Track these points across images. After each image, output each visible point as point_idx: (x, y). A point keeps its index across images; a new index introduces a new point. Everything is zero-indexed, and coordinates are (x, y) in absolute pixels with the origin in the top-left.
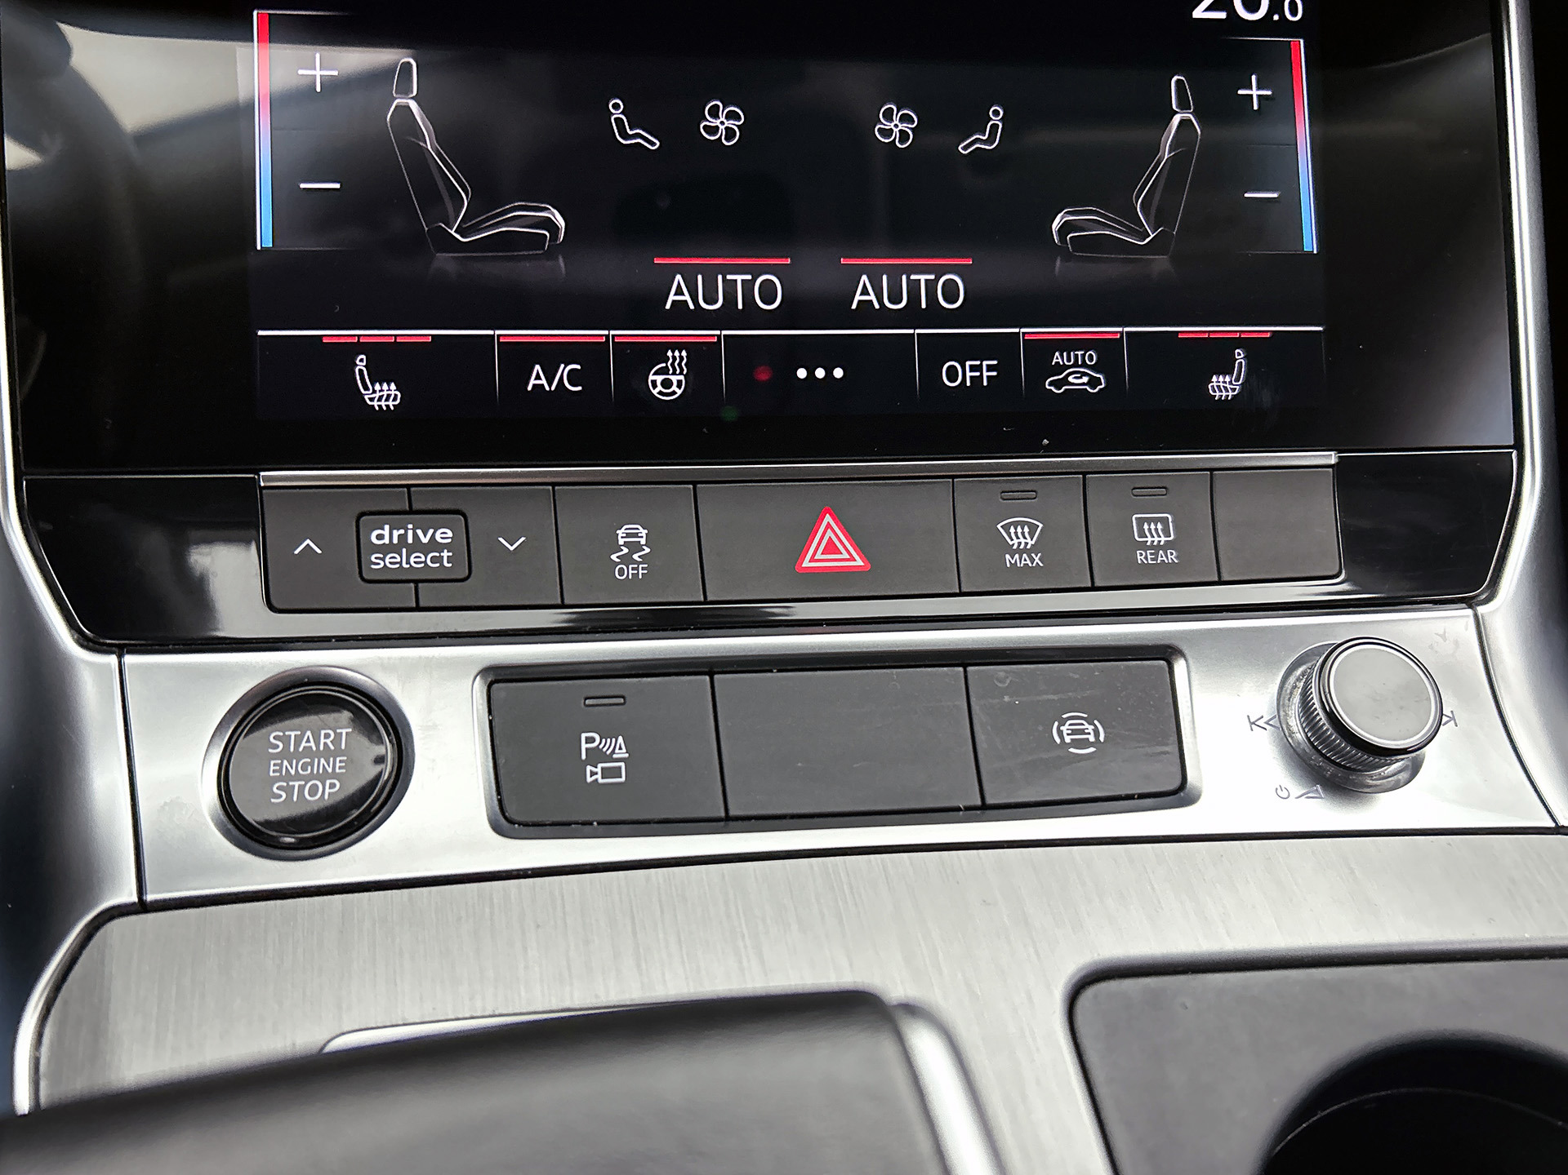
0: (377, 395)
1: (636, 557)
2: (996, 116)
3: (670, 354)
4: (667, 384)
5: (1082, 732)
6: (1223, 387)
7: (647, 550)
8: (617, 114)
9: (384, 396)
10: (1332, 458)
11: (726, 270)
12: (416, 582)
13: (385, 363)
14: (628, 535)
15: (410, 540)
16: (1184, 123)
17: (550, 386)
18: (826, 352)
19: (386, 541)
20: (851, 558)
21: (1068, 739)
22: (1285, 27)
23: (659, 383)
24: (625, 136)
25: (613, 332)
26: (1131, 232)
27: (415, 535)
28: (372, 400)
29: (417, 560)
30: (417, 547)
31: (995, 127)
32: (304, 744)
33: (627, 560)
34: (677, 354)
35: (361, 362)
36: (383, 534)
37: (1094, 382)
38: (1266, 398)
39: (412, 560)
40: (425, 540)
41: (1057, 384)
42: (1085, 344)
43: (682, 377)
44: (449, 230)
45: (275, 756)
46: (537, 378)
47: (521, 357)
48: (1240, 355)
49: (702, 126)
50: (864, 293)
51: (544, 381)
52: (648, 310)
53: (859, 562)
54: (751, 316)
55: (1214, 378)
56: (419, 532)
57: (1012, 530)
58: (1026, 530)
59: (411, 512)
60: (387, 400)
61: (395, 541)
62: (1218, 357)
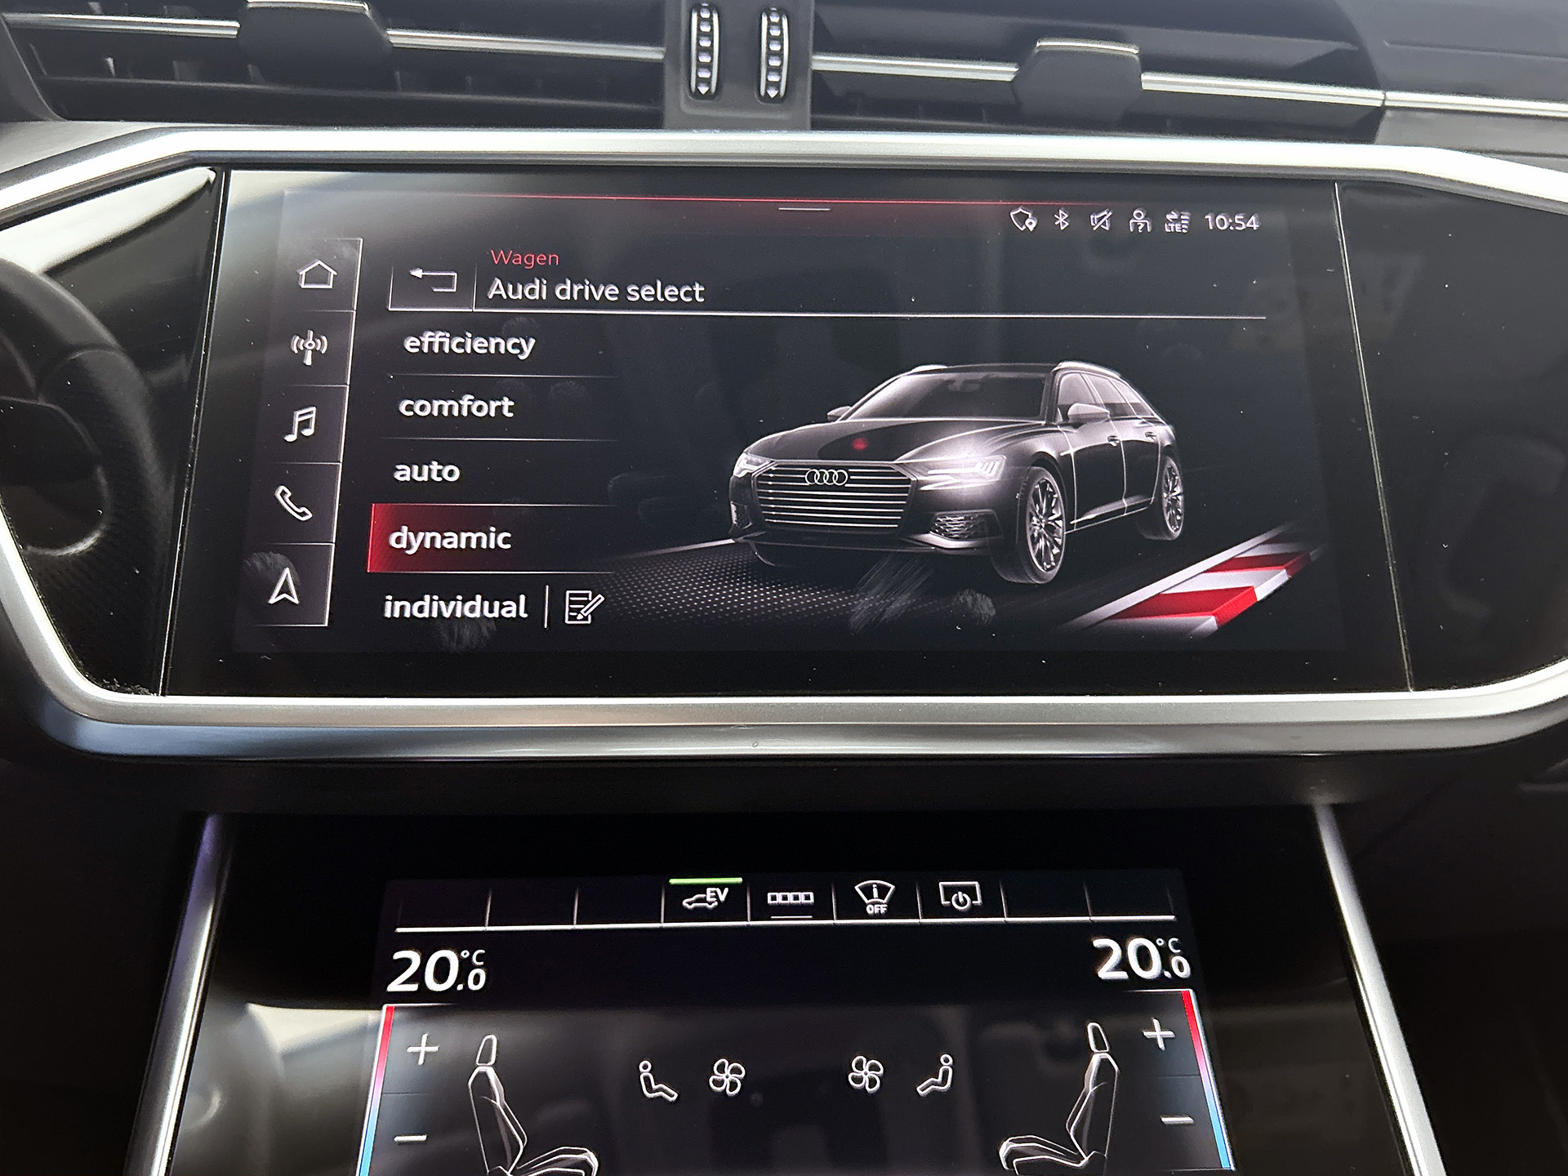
2: (946, 1062)
8: (645, 1073)
16: (1104, 1063)
22: (1177, 982)
24: (651, 1091)
26: (1069, 1157)
31: (946, 1073)
44: (506, 1172)
49: (711, 1080)
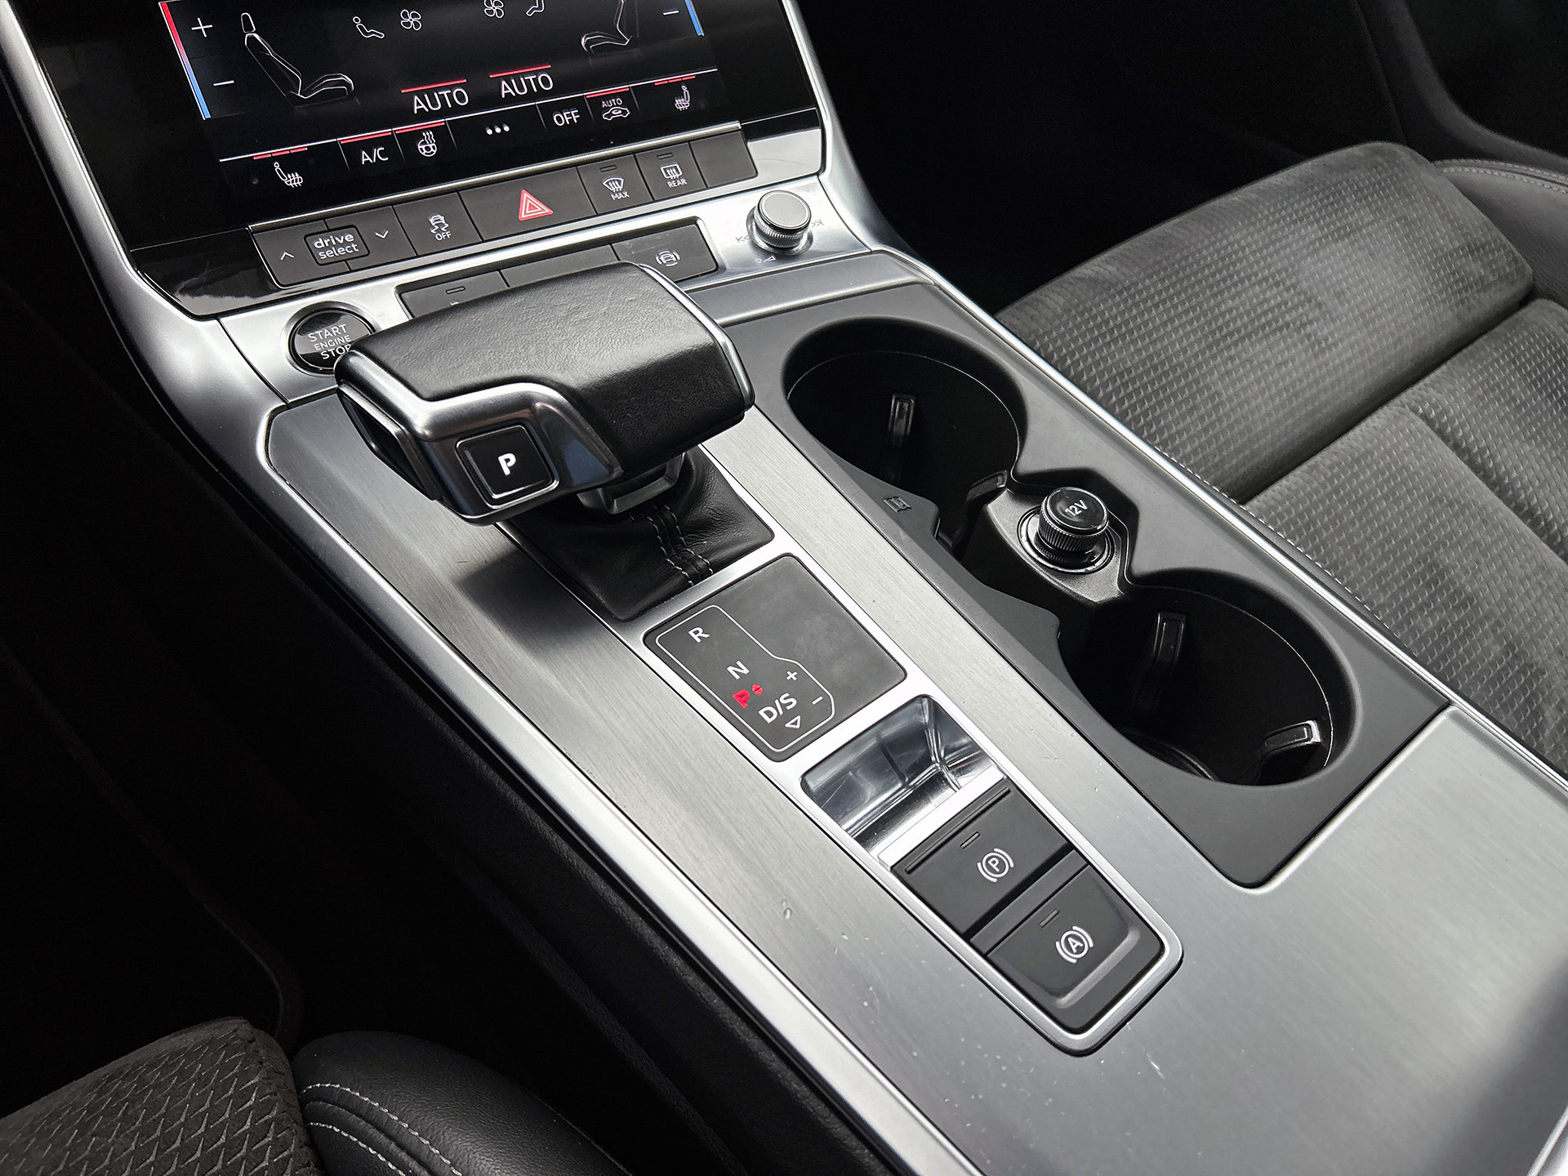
0: (291, 180)
1: (443, 229)
3: (424, 134)
4: (428, 149)
5: (670, 258)
6: (682, 104)
7: (447, 225)
8: (358, 24)
9: (294, 180)
10: (736, 125)
11: (437, 90)
12: (345, 261)
13: (289, 163)
14: (435, 221)
15: (334, 243)
17: (373, 160)
18: (498, 120)
19: (323, 246)
20: (542, 210)
21: (664, 262)
23: (424, 149)
24: (366, 34)
25: (394, 129)
26: (618, 40)
27: (335, 240)
28: (289, 183)
29: (341, 251)
30: (338, 245)
31: (540, 1)
32: (326, 335)
33: (439, 231)
34: (428, 134)
35: (277, 166)
36: (319, 243)
37: (624, 112)
38: (702, 105)
39: (339, 252)
40: (341, 242)
41: (609, 116)
42: (614, 96)
43: (434, 145)
44: (297, 95)
45: (316, 342)
46: (365, 158)
47: (354, 149)
48: (684, 88)
49: (401, 23)
50: (505, 89)
51: (369, 159)
52: (406, 115)
53: (547, 211)
54: (457, 109)
55: (677, 101)
56: (337, 238)
57: (610, 184)
58: (617, 183)
59: (329, 230)
60: (296, 181)
61: (327, 245)
62: (675, 90)
